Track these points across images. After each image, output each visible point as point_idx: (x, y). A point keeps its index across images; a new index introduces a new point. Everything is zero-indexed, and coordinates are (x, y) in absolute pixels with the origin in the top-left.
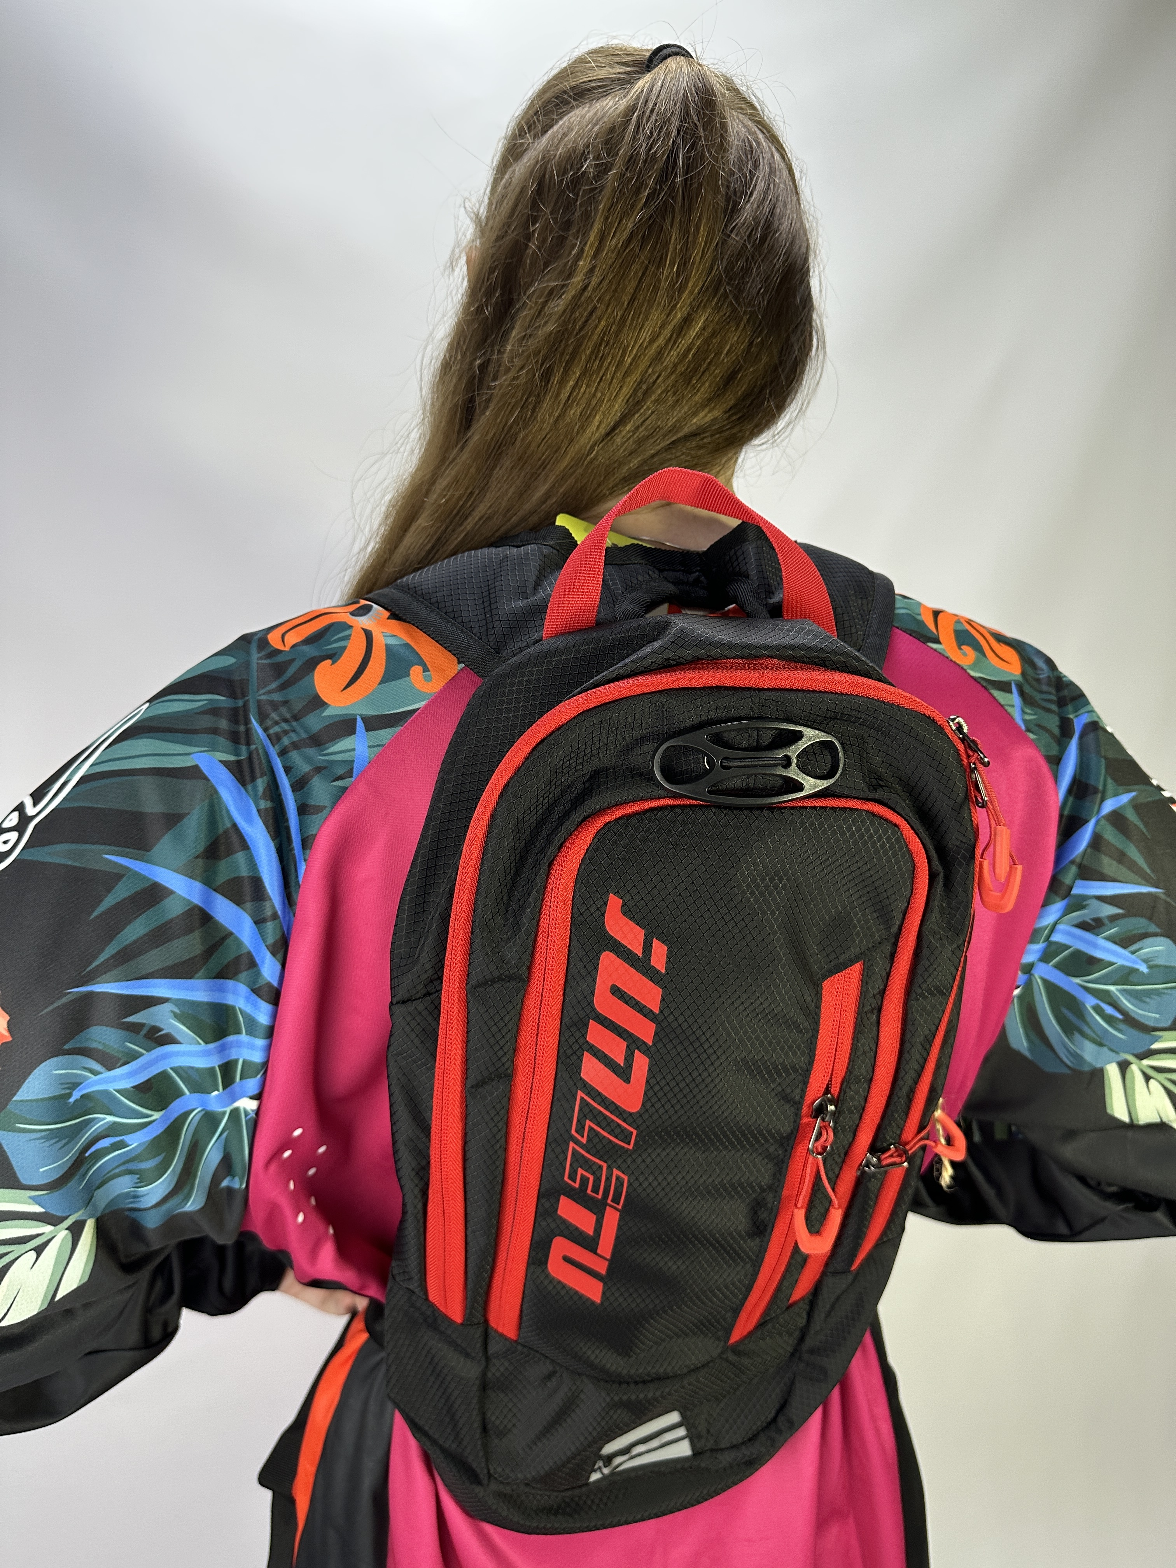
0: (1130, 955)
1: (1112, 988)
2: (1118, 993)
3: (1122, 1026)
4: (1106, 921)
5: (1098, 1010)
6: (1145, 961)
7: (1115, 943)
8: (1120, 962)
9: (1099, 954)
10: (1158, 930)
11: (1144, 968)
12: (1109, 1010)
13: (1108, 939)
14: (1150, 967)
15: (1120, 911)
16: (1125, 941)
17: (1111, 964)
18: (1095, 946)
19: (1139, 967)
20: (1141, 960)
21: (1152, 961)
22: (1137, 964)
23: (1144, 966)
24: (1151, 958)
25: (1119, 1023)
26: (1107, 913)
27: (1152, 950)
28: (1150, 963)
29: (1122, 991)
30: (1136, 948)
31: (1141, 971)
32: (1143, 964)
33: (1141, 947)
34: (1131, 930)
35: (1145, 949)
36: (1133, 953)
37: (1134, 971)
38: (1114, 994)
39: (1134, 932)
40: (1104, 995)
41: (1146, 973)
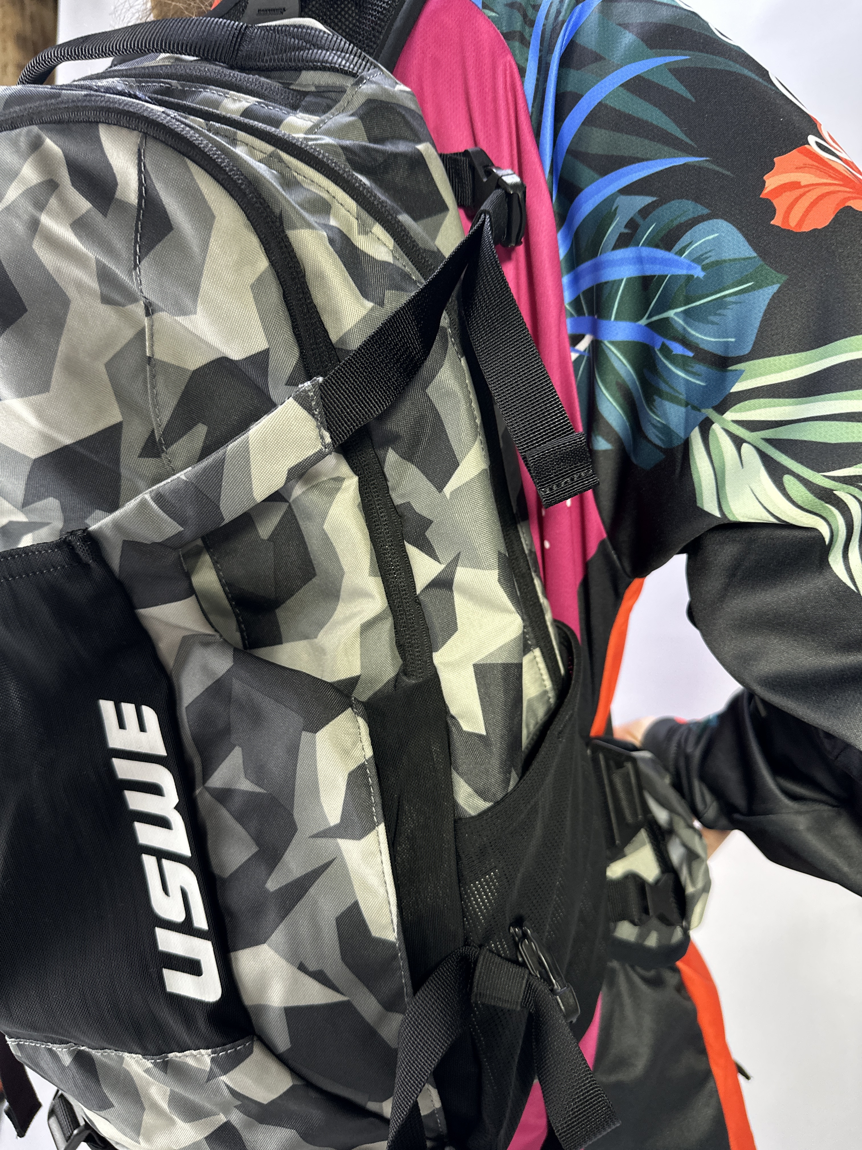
0: (676, 257)
1: (672, 314)
2: (676, 318)
3: (698, 367)
4: (640, 220)
5: (665, 351)
6: (698, 260)
7: (657, 246)
10: (706, 211)
11: (698, 273)
12: (679, 350)
13: (650, 243)
14: (704, 269)
15: (649, 200)
16: (668, 240)
17: (662, 279)
18: (640, 260)
19: (691, 272)
20: (693, 261)
21: (707, 258)
22: (689, 267)
23: (699, 268)
24: (706, 253)
25: (693, 365)
26: (639, 208)
27: (704, 242)
28: (704, 263)
29: (682, 315)
30: (684, 245)
31: (698, 278)
32: (696, 265)
33: (690, 241)
34: (672, 221)
35: (696, 242)
36: (681, 252)
37: (689, 279)
38: (676, 322)
39: (677, 222)
40: (667, 328)
41: (705, 277)
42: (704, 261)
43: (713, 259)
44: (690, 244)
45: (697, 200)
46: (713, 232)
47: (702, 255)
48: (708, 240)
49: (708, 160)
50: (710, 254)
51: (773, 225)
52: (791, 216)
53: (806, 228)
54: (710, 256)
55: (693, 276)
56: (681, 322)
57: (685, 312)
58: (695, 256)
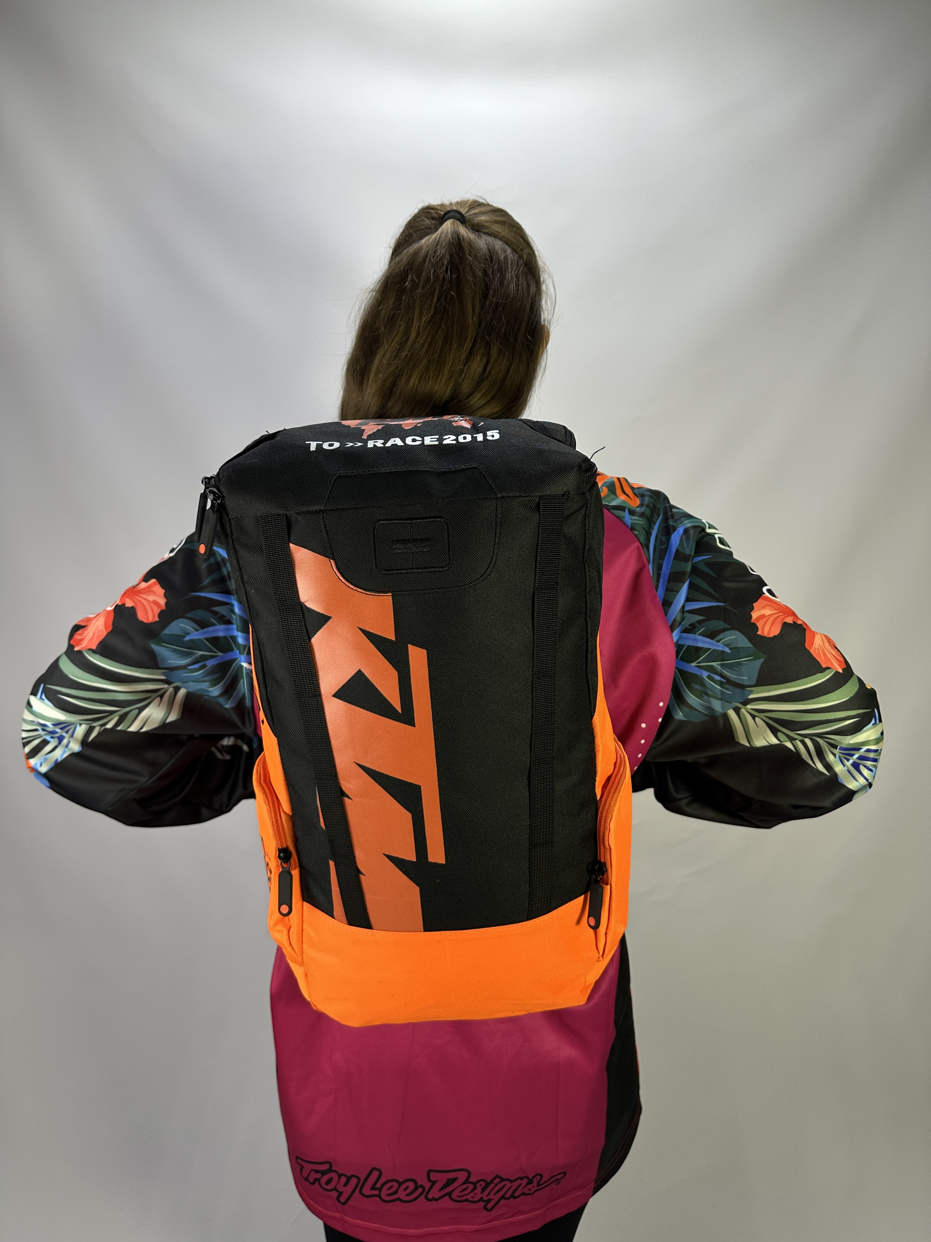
0: (717, 643)
1: (714, 664)
2: (717, 666)
3: (729, 686)
4: (697, 625)
5: (709, 677)
6: (727, 645)
7: (705, 636)
8: (713, 647)
9: (699, 645)
11: (727, 650)
12: (717, 678)
13: (700, 635)
14: (730, 649)
16: (712, 635)
17: (708, 649)
18: (695, 640)
20: (725, 645)
22: (723, 648)
23: (728, 649)
25: (725, 685)
27: (729, 639)
28: (730, 647)
29: (720, 665)
30: (720, 638)
31: (727, 652)
32: (726, 647)
33: (722, 637)
34: (713, 628)
35: (725, 638)
36: (718, 641)
37: (723, 652)
38: (717, 667)
39: (715, 629)
40: (711, 669)
41: (731, 652)
44: (723, 639)
45: (725, 621)
46: (733, 635)
48: (731, 638)
49: (727, 605)
50: (732, 644)
51: (758, 635)
52: (765, 630)
53: (771, 636)
54: (733, 645)
55: (725, 651)
56: (719, 667)
57: (721, 664)
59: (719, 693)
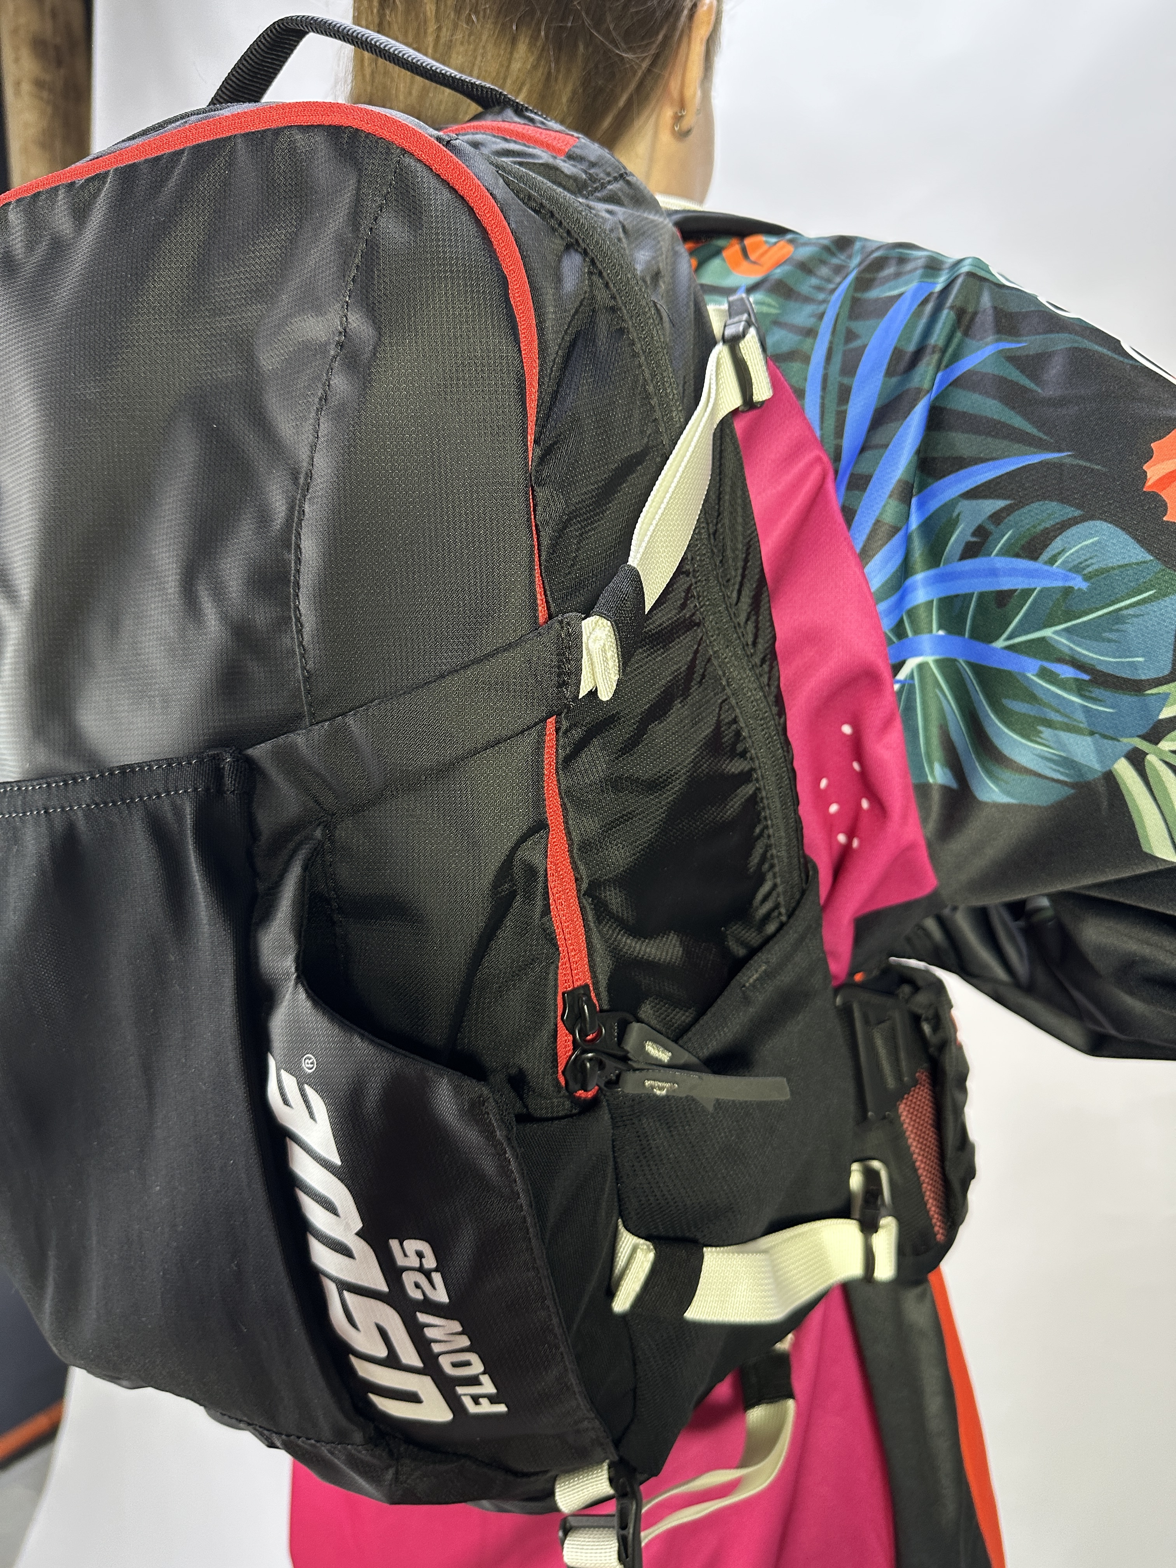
0: (1046, 568)
1: (1050, 632)
2: (1057, 637)
3: (1097, 692)
4: (991, 527)
5: (1044, 674)
6: (1077, 569)
7: (1017, 555)
8: (1039, 585)
9: (1006, 584)
10: (1078, 513)
11: (1078, 583)
12: (1067, 672)
13: (1007, 552)
14: (1087, 578)
15: (1001, 504)
16: (1033, 547)
17: (1027, 593)
18: (993, 573)
19: (1070, 584)
20: (1070, 570)
21: (1088, 566)
22: (1066, 578)
23: (1079, 579)
24: (1086, 560)
25: (1091, 689)
26: (989, 514)
27: (1081, 549)
28: (1085, 572)
29: (1064, 633)
30: (1054, 553)
31: (1079, 589)
32: (1074, 575)
33: (1061, 548)
34: (1034, 527)
35: (1071, 549)
36: (1052, 561)
37: (1067, 592)
38: (1057, 641)
39: (1040, 528)
40: (1043, 649)
41: (1089, 588)
42: (1084, 569)
43: (1095, 567)
44: (1063, 551)
45: (1064, 500)
46: (1091, 535)
47: (1081, 563)
48: (1087, 546)
49: (1070, 456)
50: (1090, 561)
51: (1167, 522)
54: (1092, 564)
55: (1072, 588)
56: (1065, 641)
57: (1066, 630)
58: (1071, 565)
59: (1080, 716)
